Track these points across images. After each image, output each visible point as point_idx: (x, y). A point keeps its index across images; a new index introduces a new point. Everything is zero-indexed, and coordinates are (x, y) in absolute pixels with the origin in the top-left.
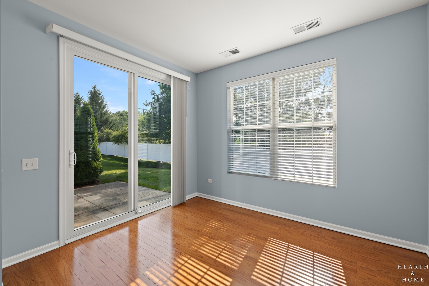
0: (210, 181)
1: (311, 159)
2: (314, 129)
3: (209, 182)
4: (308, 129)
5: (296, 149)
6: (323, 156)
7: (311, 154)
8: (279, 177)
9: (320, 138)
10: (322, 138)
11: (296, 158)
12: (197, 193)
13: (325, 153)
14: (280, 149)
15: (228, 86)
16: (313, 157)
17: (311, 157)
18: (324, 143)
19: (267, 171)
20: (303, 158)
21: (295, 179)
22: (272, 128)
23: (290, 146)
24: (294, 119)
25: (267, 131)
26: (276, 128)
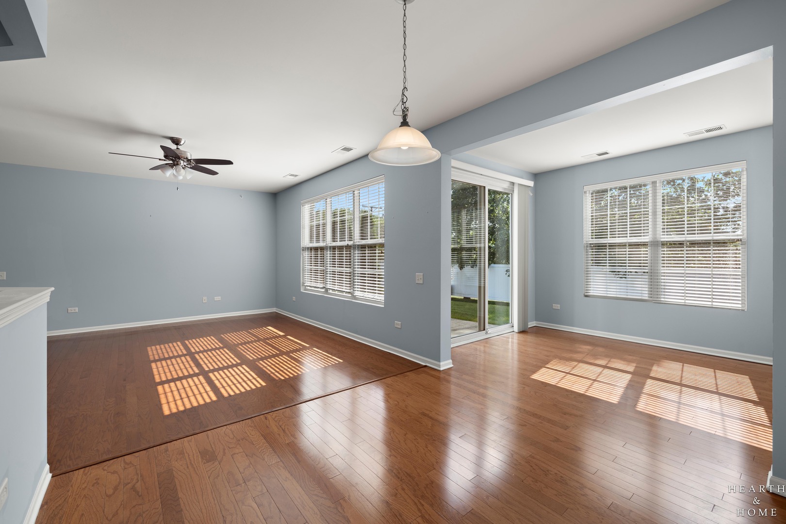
0: (557, 306)
1: (710, 278)
2: (714, 243)
3: (554, 308)
4: (706, 243)
5: (686, 267)
6: (727, 275)
7: (711, 273)
8: (662, 300)
9: (723, 254)
10: (726, 254)
11: (687, 277)
12: (535, 322)
13: (730, 271)
14: (663, 267)
15: (585, 190)
16: (713, 276)
17: (710, 276)
18: (729, 259)
19: (646, 294)
20: (697, 277)
21: (687, 301)
22: (652, 242)
23: (679, 263)
24: (684, 231)
25: (644, 245)
26: (657, 242)
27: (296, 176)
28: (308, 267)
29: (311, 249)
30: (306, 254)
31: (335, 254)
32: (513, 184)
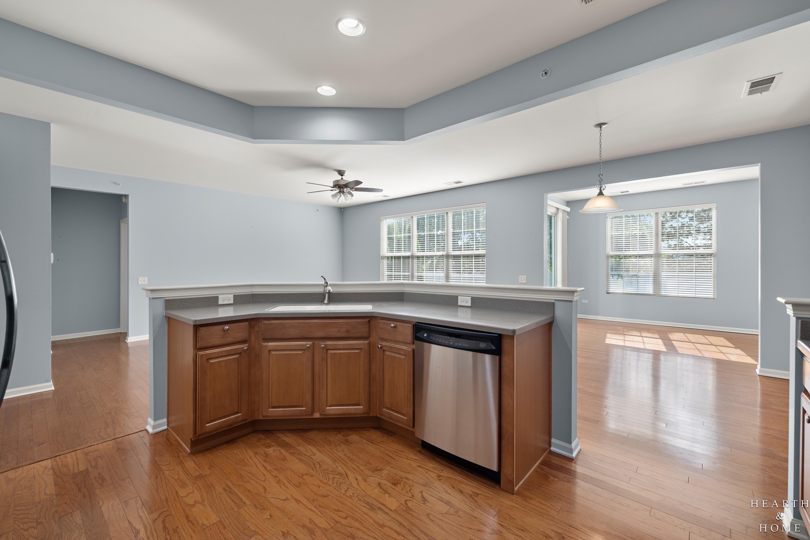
1: (693, 278)
2: (696, 256)
4: (691, 255)
5: (679, 271)
6: (704, 276)
7: (694, 275)
8: (663, 294)
11: (679, 278)
14: (663, 271)
15: (607, 216)
16: (695, 277)
19: (651, 290)
20: (685, 278)
22: (655, 254)
23: (673, 268)
26: (659, 254)
27: (387, 196)
28: (386, 273)
29: (388, 258)
30: (385, 262)
31: (433, 262)
32: (558, 209)
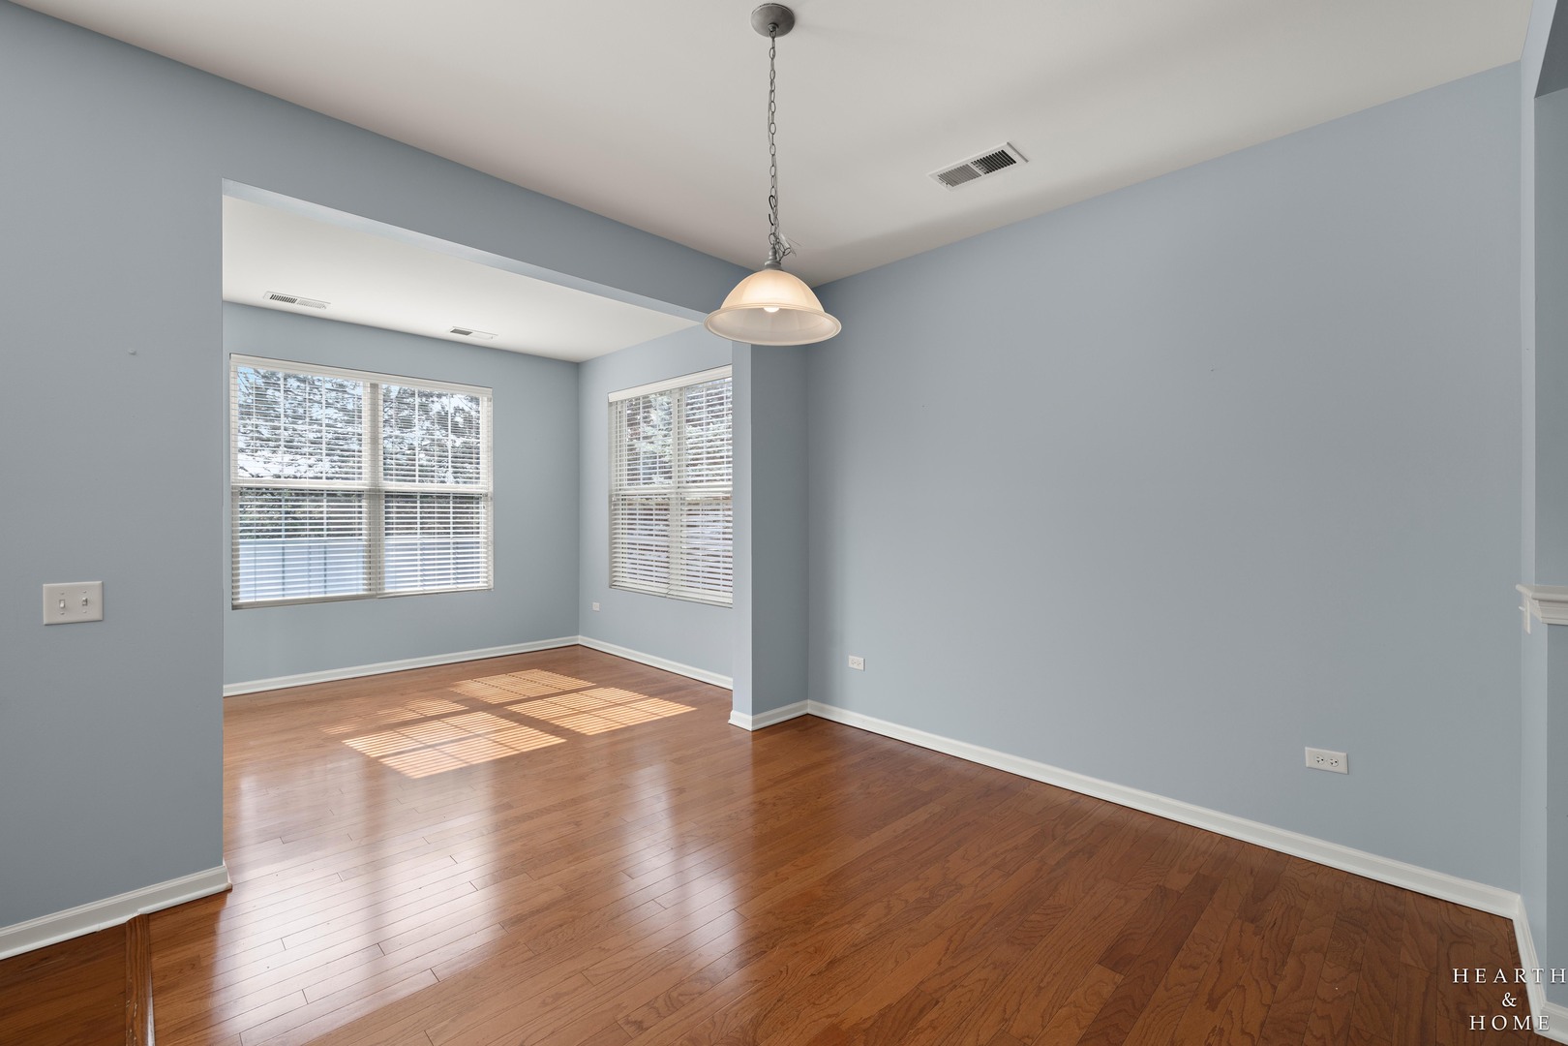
5: (422, 533)
11: (422, 550)
14: (388, 534)
19: (360, 585)
21: (425, 588)
22: (370, 490)
23: (408, 526)
24: (414, 476)
25: (359, 495)
26: (379, 491)
